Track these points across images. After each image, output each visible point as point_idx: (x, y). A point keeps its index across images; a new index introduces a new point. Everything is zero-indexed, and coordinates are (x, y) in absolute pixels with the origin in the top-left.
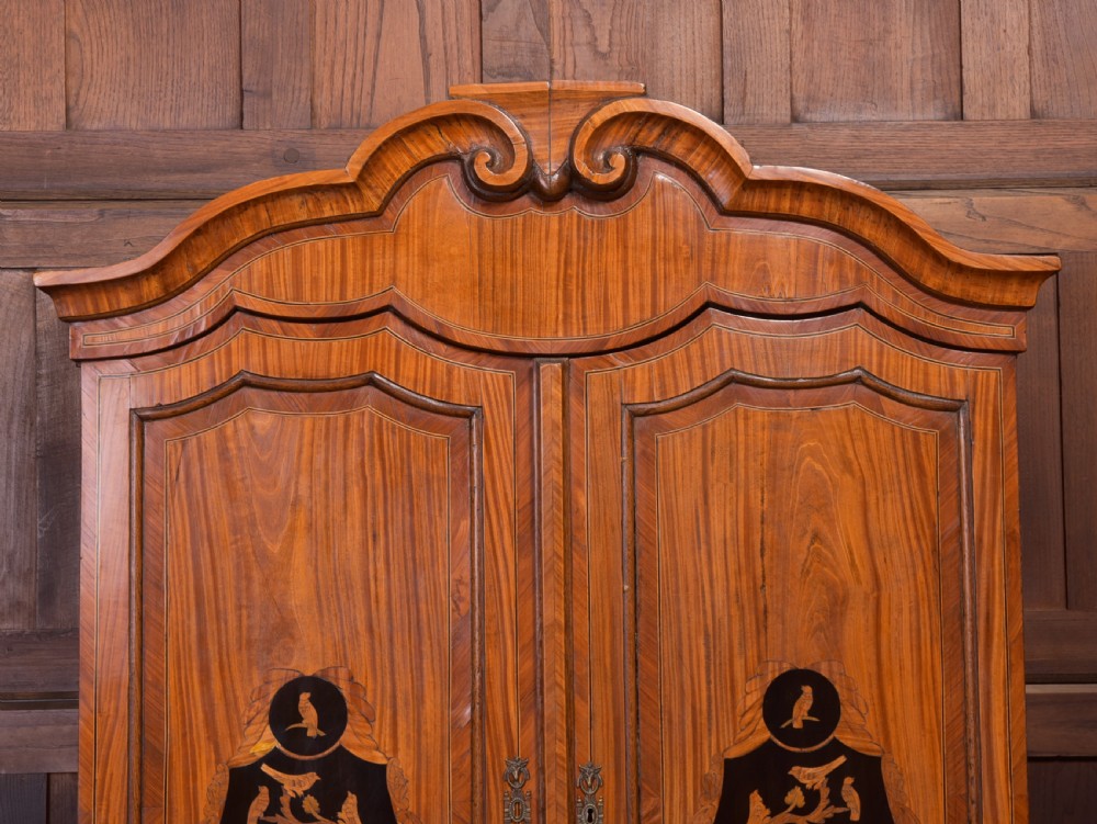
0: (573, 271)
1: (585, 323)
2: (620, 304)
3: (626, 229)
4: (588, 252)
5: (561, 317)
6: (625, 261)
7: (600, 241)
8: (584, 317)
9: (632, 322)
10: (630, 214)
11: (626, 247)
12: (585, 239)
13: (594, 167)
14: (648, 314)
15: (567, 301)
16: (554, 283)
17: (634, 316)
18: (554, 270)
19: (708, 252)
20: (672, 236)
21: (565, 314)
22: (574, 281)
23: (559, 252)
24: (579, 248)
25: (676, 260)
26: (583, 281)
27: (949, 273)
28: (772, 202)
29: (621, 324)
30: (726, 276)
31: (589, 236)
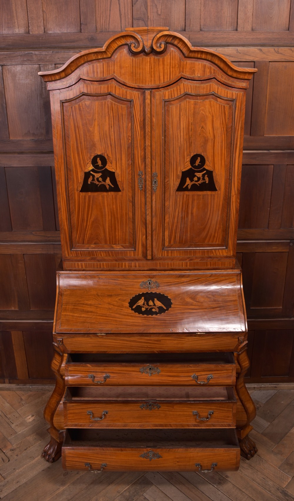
0: (152, 70)
1: (155, 82)
2: (163, 78)
3: (164, 61)
4: (156, 66)
5: (150, 80)
6: (164, 68)
7: (159, 63)
8: (155, 80)
9: (165, 81)
10: (165, 57)
11: (164, 65)
12: (155, 63)
13: (157, 47)
14: (169, 80)
15: (151, 77)
16: (148, 73)
17: (166, 80)
18: (148, 70)
19: (182, 66)
20: (174, 62)
21: (151, 80)
22: (153, 72)
23: (150, 66)
24: (154, 65)
25: (175, 68)
26: (155, 72)
27: (233, 72)
28: (196, 55)
29: (163, 82)
30: (186, 71)
31: (156, 62)
